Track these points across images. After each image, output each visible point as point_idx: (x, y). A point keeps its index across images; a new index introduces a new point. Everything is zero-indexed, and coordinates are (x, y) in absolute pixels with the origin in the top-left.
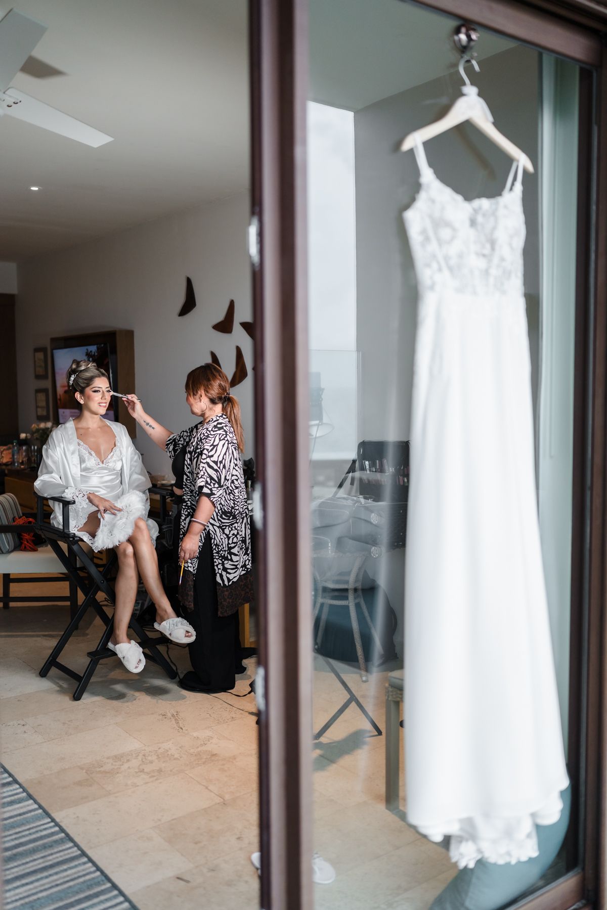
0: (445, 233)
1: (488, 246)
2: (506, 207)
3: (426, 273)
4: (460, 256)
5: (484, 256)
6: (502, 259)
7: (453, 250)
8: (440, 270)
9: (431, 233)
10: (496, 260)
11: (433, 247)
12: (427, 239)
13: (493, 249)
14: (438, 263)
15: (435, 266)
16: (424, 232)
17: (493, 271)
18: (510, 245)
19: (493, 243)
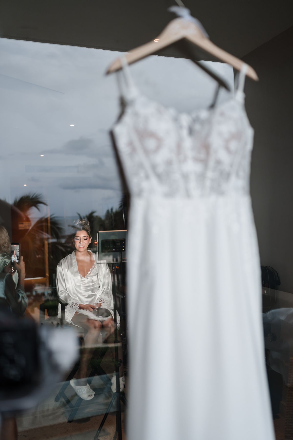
0: (151, 144)
1: (203, 151)
4: (169, 163)
5: (199, 160)
6: (219, 162)
7: (160, 158)
8: (147, 178)
9: (137, 144)
10: (212, 163)
11: (140, 156)
12: (134, 150)
13: (208, 153)
14: (145, 171)
15: (142, 174)
16: (131, 144)
17: (210, 174)
18: (227, 149)
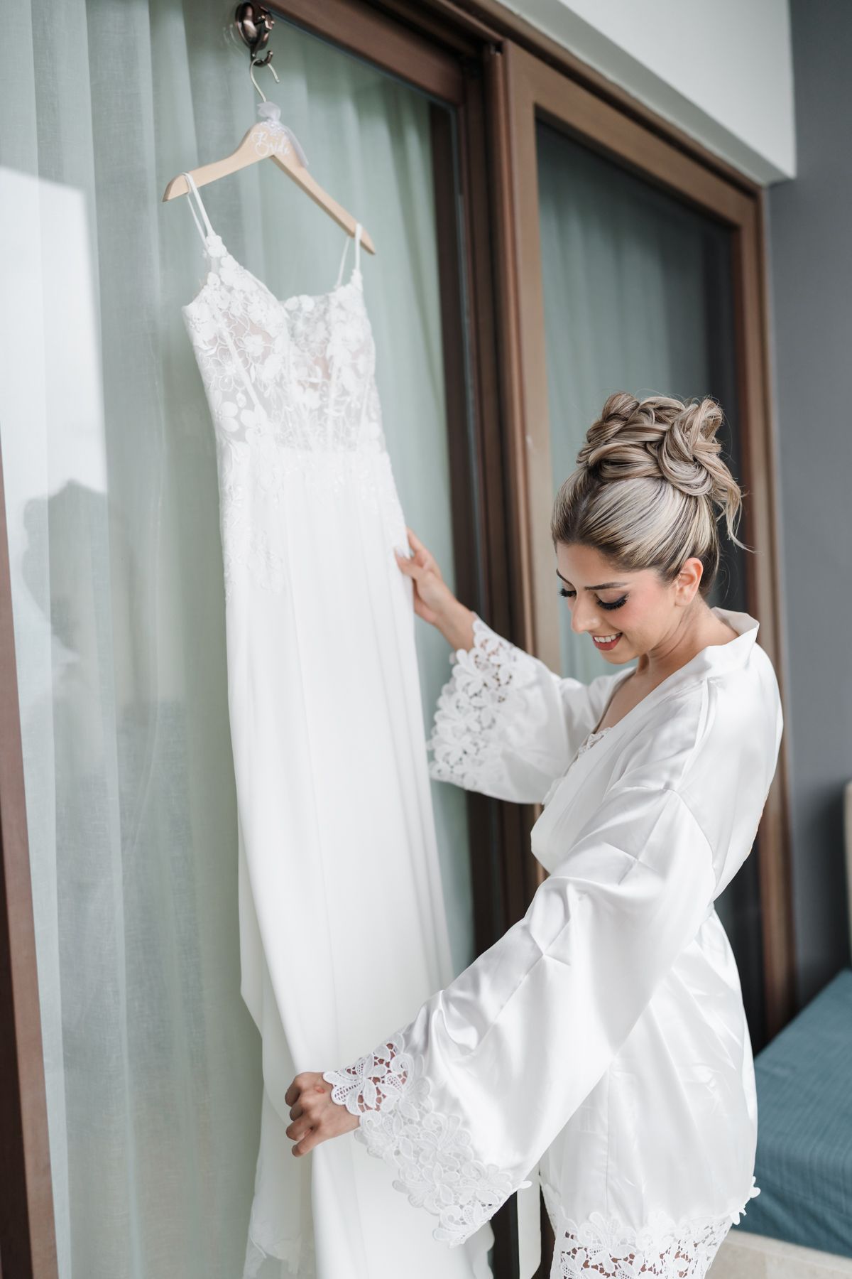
0: (254, 344)
1: (319, 371)
2: (340, 306)
3: (226, 411)
4: (280, 382)
5: (313, 386)
6: (345, 392)
7: (268, 372)
8: (250, 406)
9: (229, 343)
10: (334, 394)
11: (234, 366)
12: (224, 352)
13: (327, 375)
14: (246, 393)
15: (241, 398)
16: (217, 339)
17: (331, 411)
18: (354, 367)
19: (326, 365)
